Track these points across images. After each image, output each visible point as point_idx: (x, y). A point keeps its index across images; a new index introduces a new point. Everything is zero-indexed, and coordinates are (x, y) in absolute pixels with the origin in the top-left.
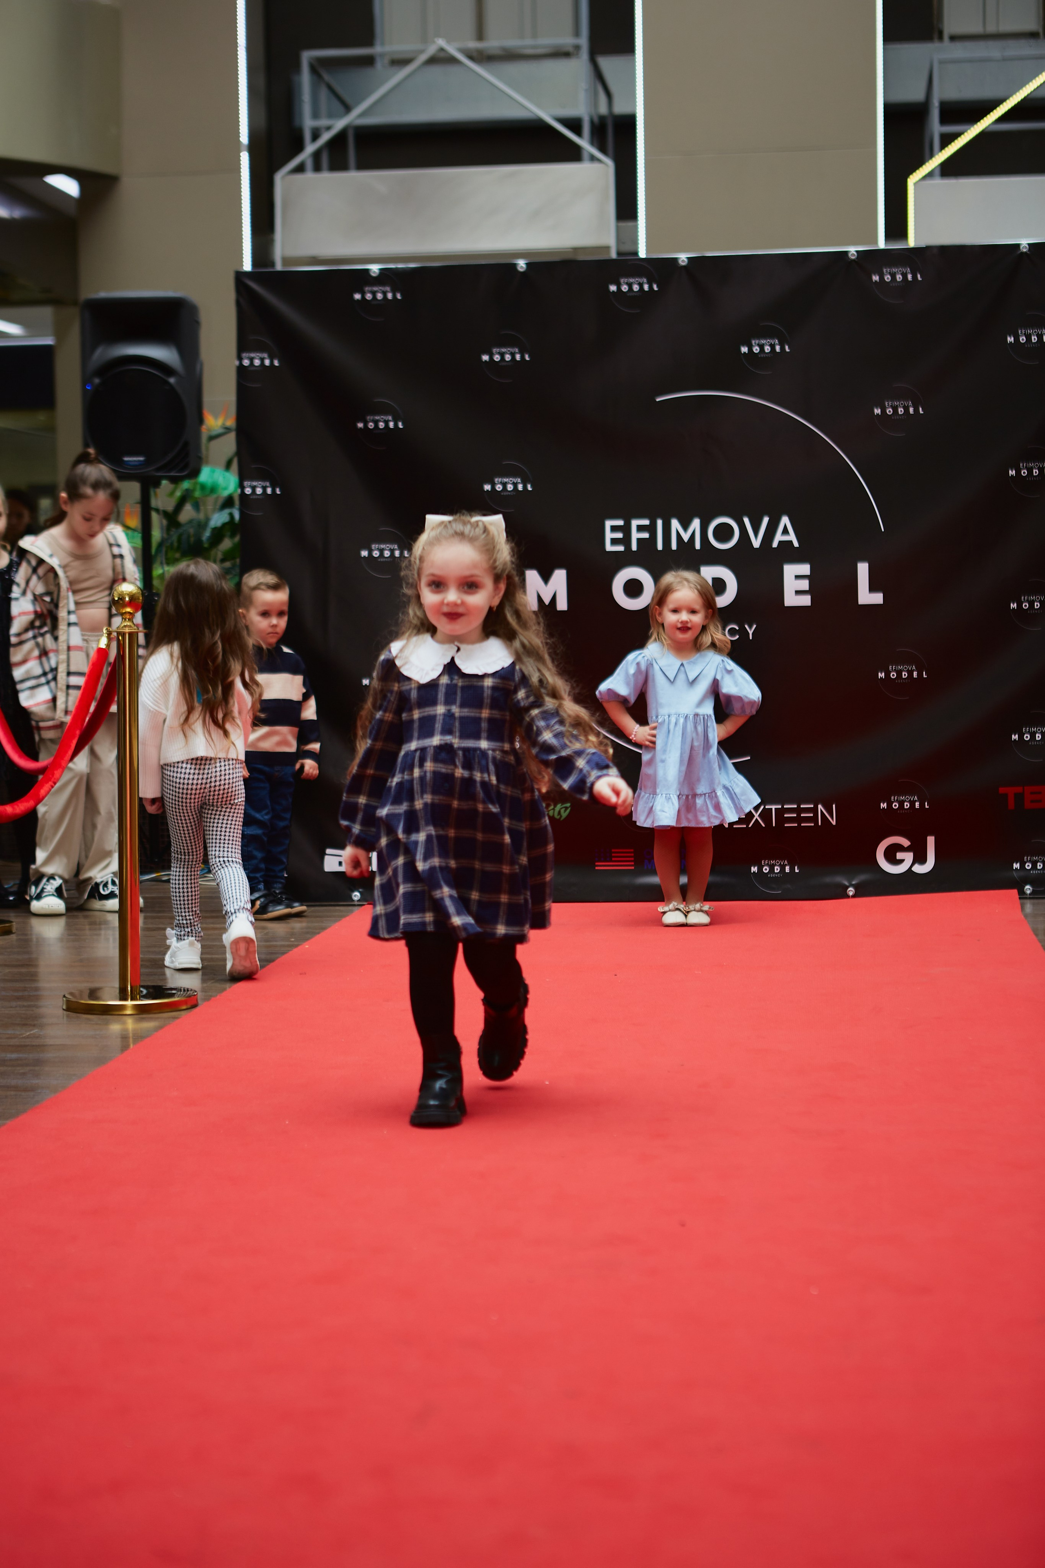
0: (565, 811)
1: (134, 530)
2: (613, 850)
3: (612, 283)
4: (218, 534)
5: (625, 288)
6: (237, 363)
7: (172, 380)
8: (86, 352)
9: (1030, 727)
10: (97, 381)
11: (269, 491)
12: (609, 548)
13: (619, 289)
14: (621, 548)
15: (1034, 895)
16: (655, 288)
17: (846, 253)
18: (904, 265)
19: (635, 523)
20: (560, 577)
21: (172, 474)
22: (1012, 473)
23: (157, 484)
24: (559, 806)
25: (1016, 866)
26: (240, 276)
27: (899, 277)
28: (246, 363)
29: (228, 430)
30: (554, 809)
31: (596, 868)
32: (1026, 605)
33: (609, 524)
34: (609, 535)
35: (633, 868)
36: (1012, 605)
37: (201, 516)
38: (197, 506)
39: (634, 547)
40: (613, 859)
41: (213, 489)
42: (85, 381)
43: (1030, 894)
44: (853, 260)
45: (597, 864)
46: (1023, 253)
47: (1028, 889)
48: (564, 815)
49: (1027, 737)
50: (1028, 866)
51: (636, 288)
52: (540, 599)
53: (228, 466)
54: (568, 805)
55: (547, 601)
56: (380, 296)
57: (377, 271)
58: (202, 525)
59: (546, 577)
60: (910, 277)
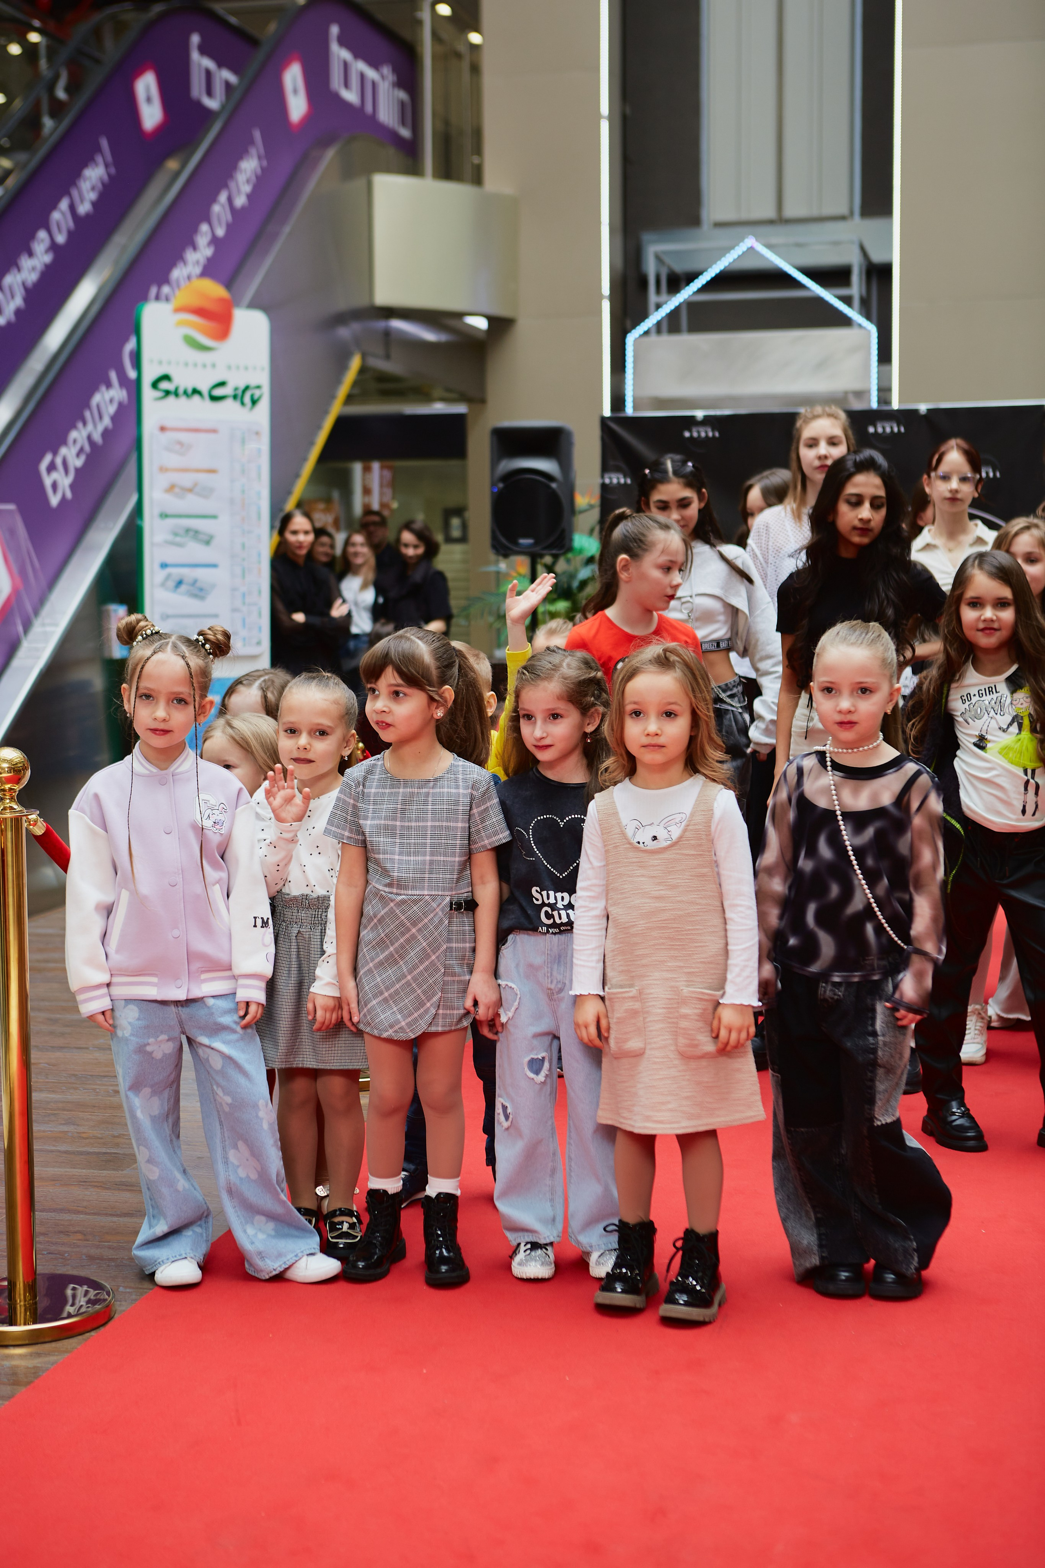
1: (524, 576)
3: (871, 426)
4: (583, 584)
5: (880, 430)
6: (599, 481)
7: (554, 485)
8: (494, 463)
10: (501, 485)
13: (876, 430)
16: (902, 430)
21: (554, 552)
23: (542, 556)
26: (603, 420)
28: (607, 481)
29: (591, 507)
37: (571, 568)
38: (568, 561)
41: (581, 551)
42: (493, 484)
51: (888, 429)
53: (591, 532)
56: (703, 434)
57: (702, 417)
58: (572, 576)
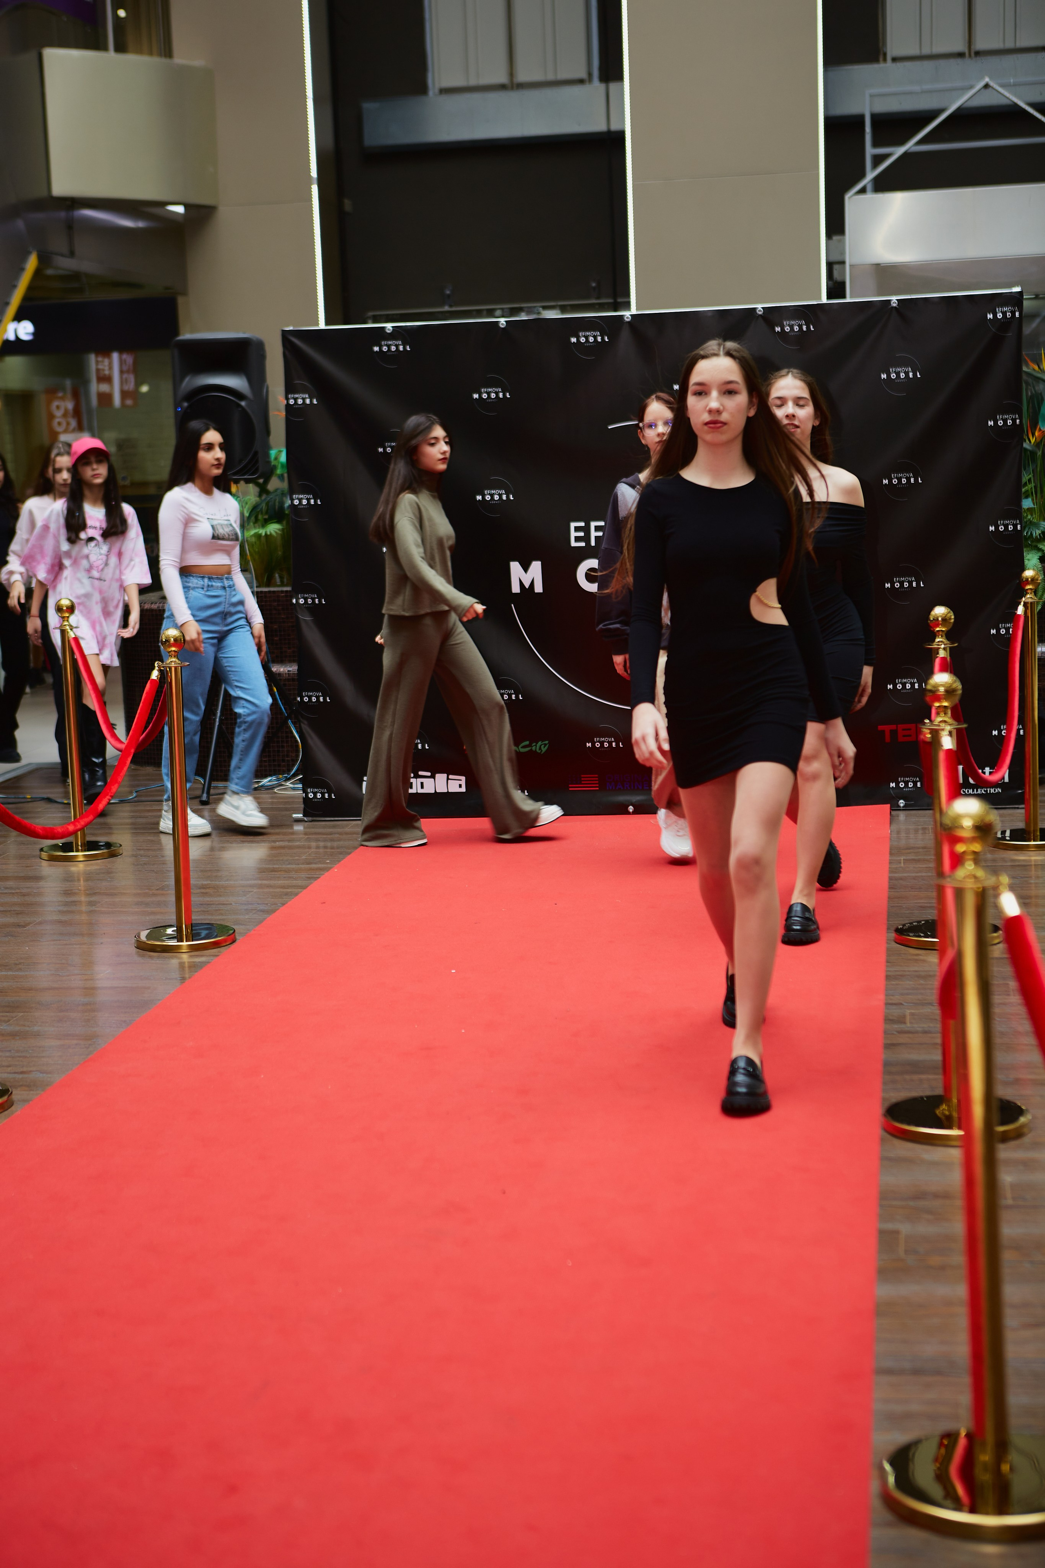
0: (544, 748)
2: (582, 776)
3: (573, 336)
5: (583, 340)
6: (285, 402)
7: (243, 403)
8: (176, 381)
9: (902, 678)
10: (186, 404)
11: (312, 502)
12: (574, 544)
13: (578, 340)
14: (583, 544)
15: (906, 808)
16: (606, 339)
17: (755, 309)
18: (800, 319)
19: (593, 524)
20: (536, 567)
21: (246, 477)
22: (885, 482)
24: (540, 743)
25: (893, 785)
26: (285, 333)
27: (796, 328)
28: (292, 402)
30: (536, 745)
31: (570, 789)
32: (897, 585)
33: (573, 525)
34: (573, 534)
35: (598, 789)
36: (886, 584)
39: (593, 543)
40: (583, 782)
42: (177, 406)
43: (903, 807)
44: (761, 315)
45: (570, 786)
46: (893, 307)
47: (902, 803)
48: (544, 750)
49: (899, 686)
50: (902, 785)
51: (591, 339)
52: (521, 584)
54: (547, 742)
55: (527, 586)
56: (393, 348)
57: (391, 328)
59: (526, 568)
60: (804, 328)
